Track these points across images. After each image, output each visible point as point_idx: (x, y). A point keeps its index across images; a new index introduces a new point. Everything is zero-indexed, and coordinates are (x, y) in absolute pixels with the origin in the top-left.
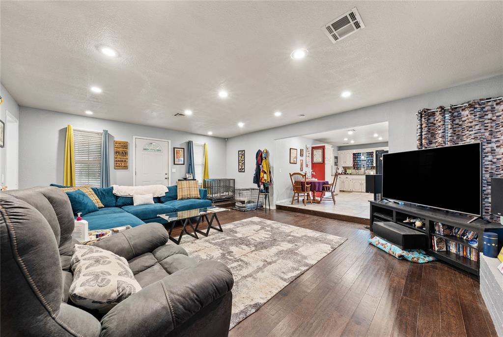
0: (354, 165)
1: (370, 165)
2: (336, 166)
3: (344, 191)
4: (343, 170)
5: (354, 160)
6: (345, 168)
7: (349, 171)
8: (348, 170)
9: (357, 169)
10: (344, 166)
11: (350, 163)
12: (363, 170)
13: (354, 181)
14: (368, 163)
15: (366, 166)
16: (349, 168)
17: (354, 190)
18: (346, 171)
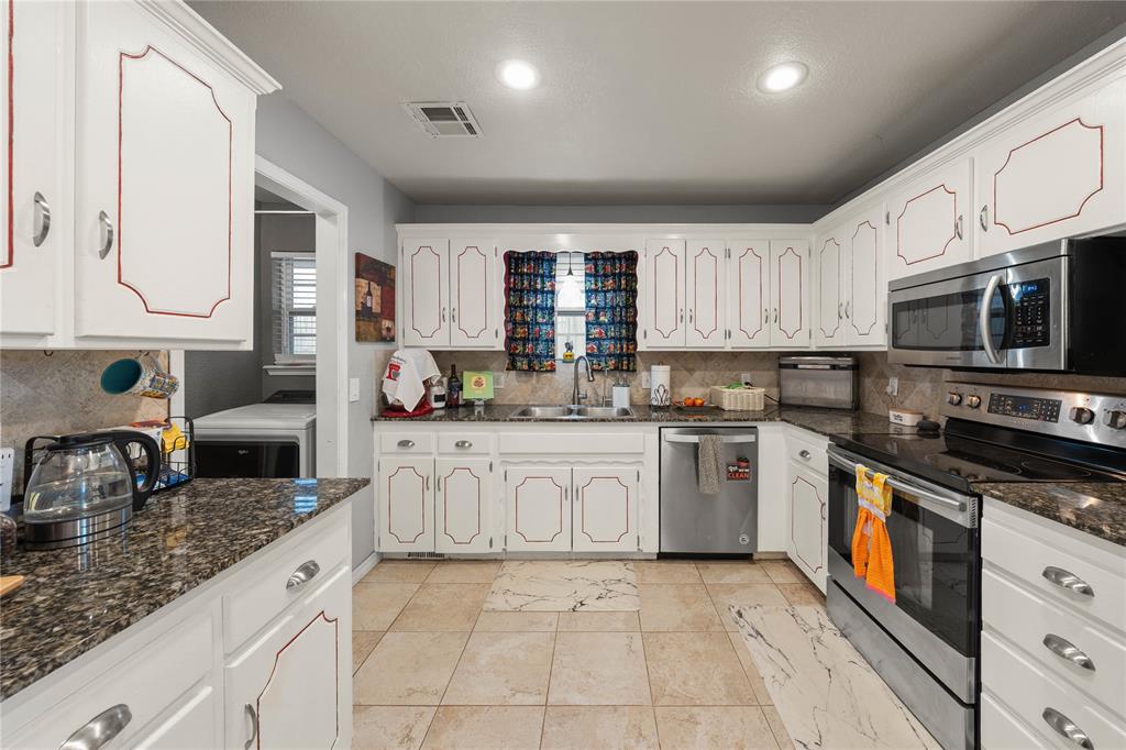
0: (510, 340)
1: (608, 346)
2: (381, 347)
3: (438, 559)
4: (433, 372)
5: (510, 308)
6: (452, 364)
7: (477, 387)
8: (469, 379)
9: (531, 369)
10: (442, 343)
11: (485, 328)
12: (564, 373)
13: (517, 472)
14: (595, 331)
15: (580, 349)
16: (478, 360)
17: (515, 545)
18: (455, 385)
